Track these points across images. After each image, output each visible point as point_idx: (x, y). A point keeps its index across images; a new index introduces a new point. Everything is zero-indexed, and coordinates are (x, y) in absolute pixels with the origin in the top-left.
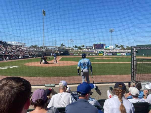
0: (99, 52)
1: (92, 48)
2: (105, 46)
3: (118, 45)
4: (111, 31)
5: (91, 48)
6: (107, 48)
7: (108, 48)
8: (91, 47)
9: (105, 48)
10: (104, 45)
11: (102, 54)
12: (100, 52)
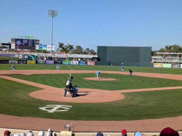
0: (26, 57)
1: (10, 47)
2: (38, 44)
3: (63, 44)
4: (53, 14)
5: (8, 46)
6: (42, 48)
7: (44, 48)
8: (7, 44)
9: (37, 47)
10: (37, 42)
11: (33, 62)
12: (28, 56)
